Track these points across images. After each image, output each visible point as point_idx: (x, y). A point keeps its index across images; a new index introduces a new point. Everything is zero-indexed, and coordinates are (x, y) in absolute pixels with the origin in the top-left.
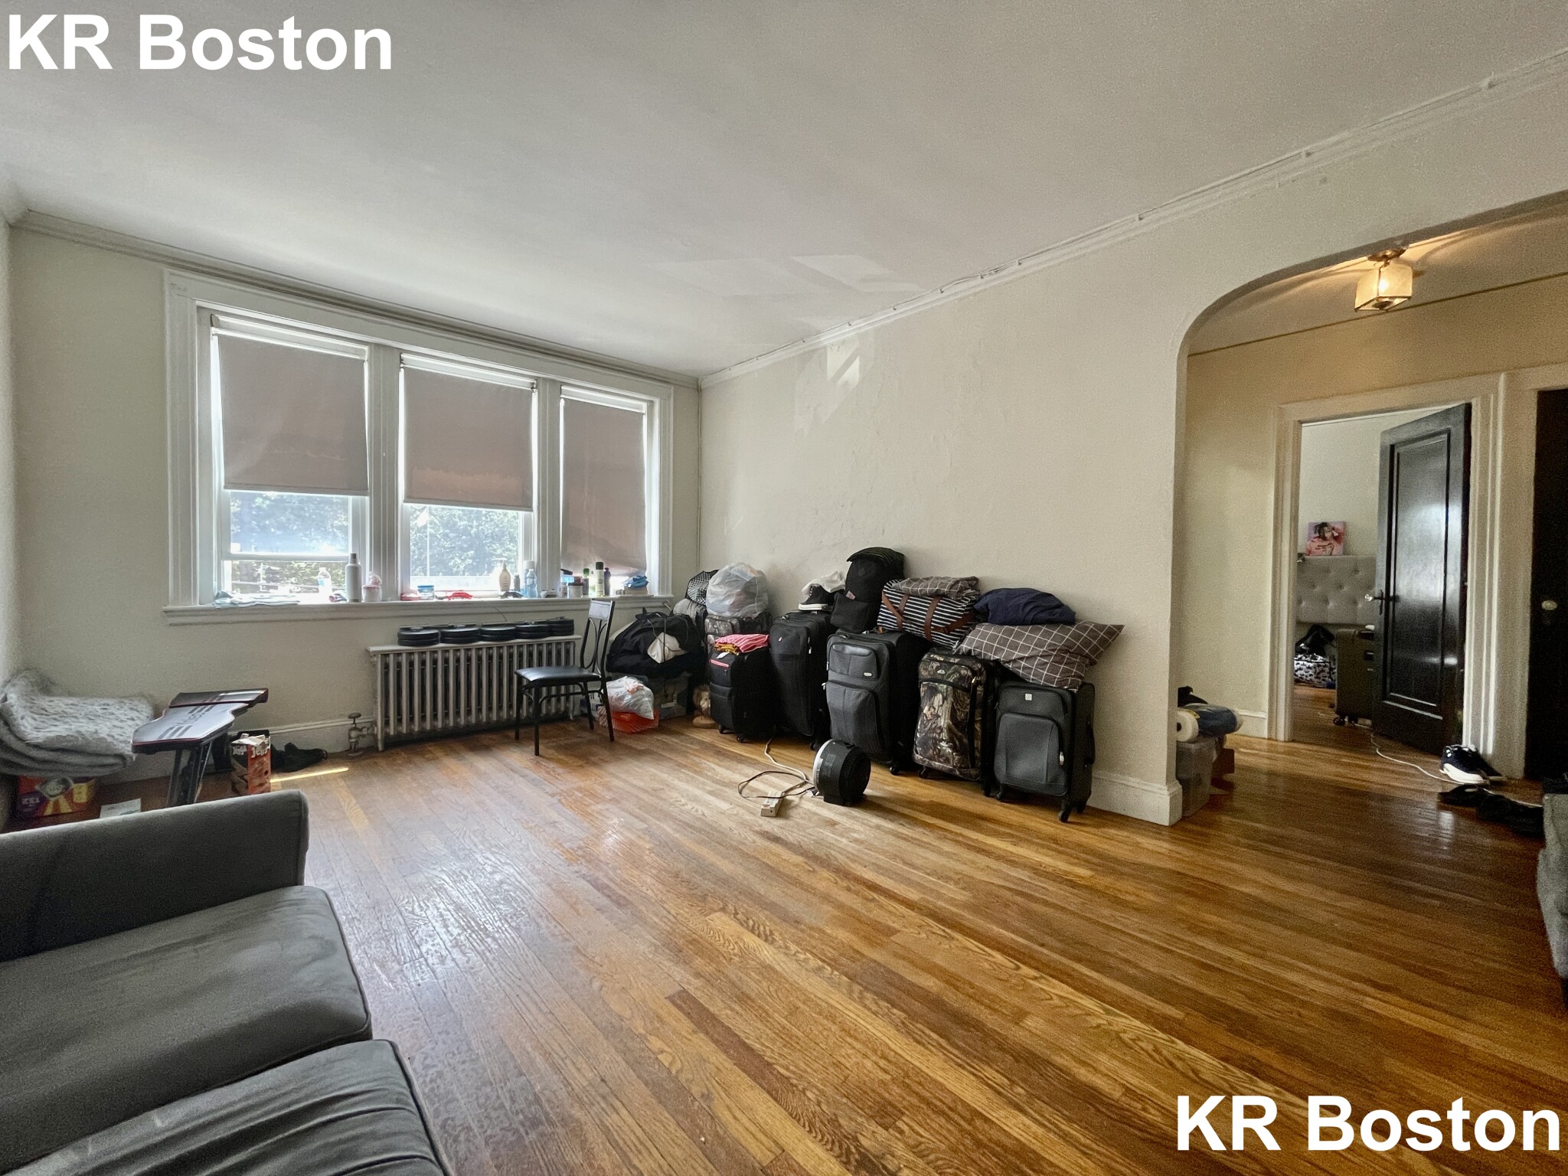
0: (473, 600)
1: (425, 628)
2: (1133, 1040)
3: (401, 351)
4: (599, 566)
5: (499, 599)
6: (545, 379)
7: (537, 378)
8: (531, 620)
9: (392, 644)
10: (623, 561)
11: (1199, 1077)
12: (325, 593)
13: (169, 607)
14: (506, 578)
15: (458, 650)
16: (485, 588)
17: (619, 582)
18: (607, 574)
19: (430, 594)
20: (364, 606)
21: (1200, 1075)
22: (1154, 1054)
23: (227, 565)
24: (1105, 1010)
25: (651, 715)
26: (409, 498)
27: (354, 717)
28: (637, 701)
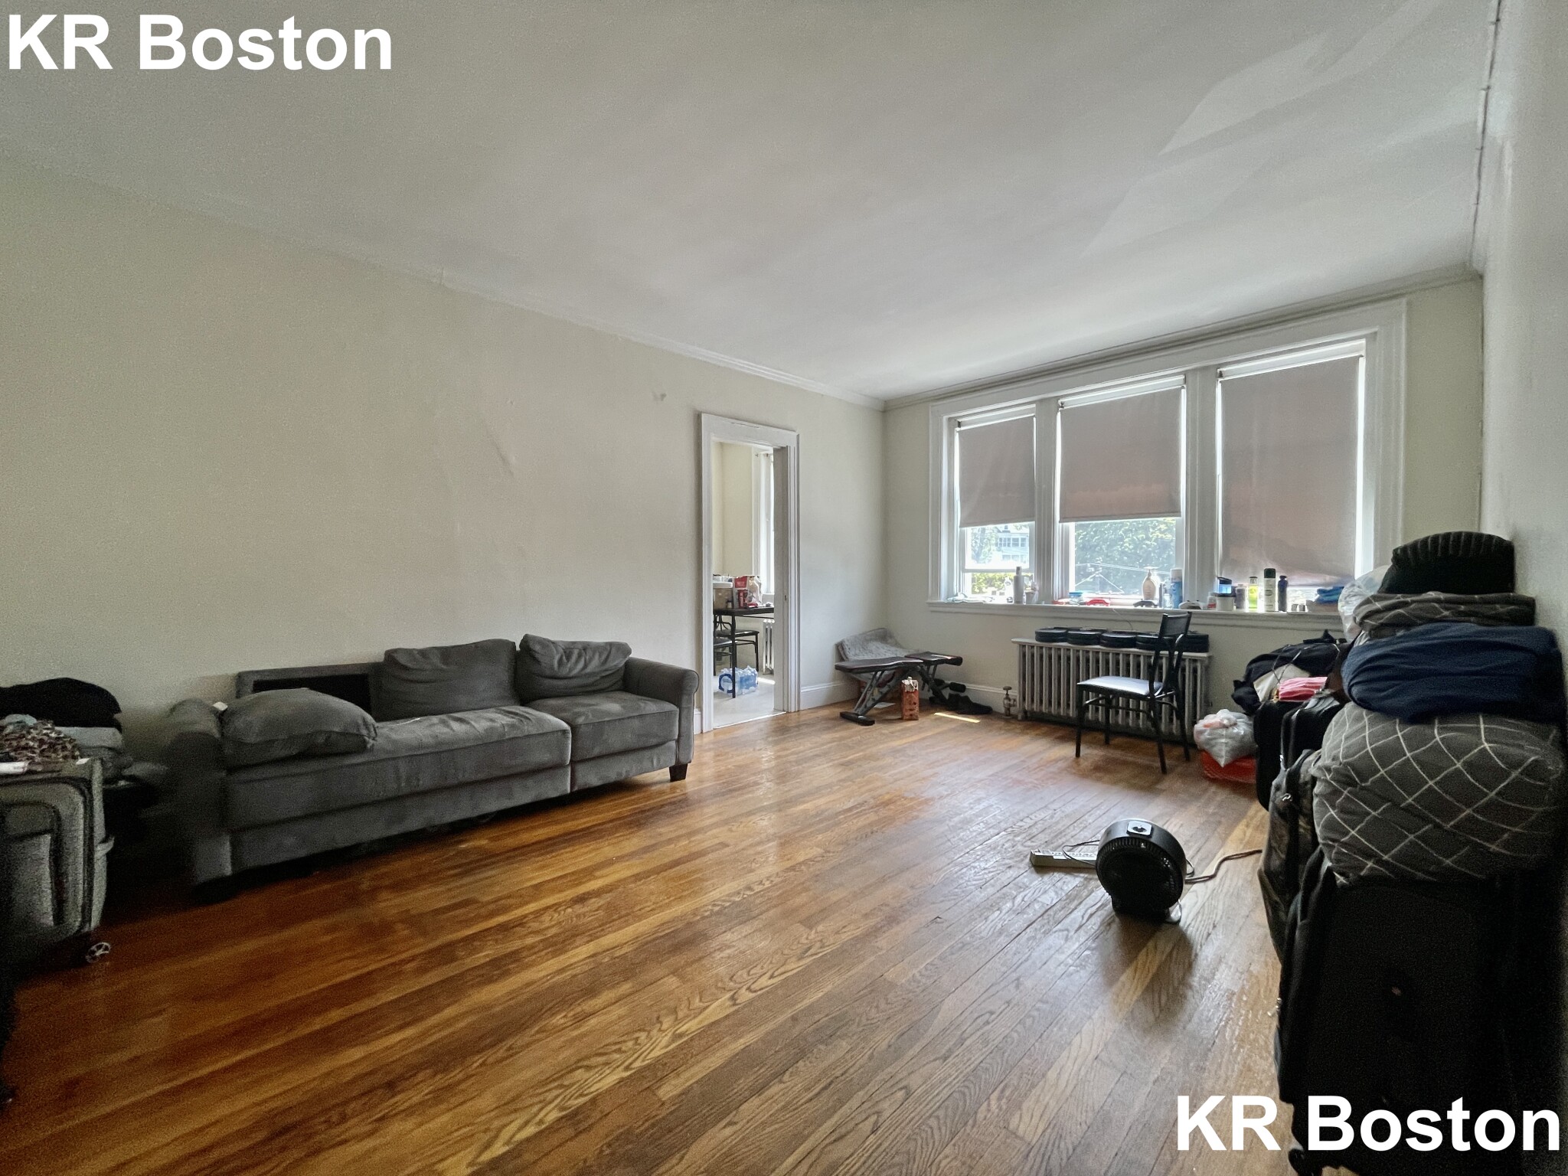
0: (1110, 607)
1: (1055, 628)
2: (637, 1038)
3: (1058, 398)
4: (1270, 574)
5: (1133, 607)
6: (1195, 370)
7: (1185, 373)
9: (1030, 638)
10: (1309, 566)
11: (581, 1067)
12: (1004, 596)
13: (929, 601)
14: (1149, 587)
15: (1078, 651)
16: (1125, 600)
17: (1302, 595)
18: (1283, 585)
19: (1076, 600)
20: (1025, 607)
21: (583, 1070)
22: (617, 1047)
23: (968, 576)
24: (681, 1036)
25: (1222, 762)
26: (1063, 519)
27: (1008, 689)
28: (1212, 739)
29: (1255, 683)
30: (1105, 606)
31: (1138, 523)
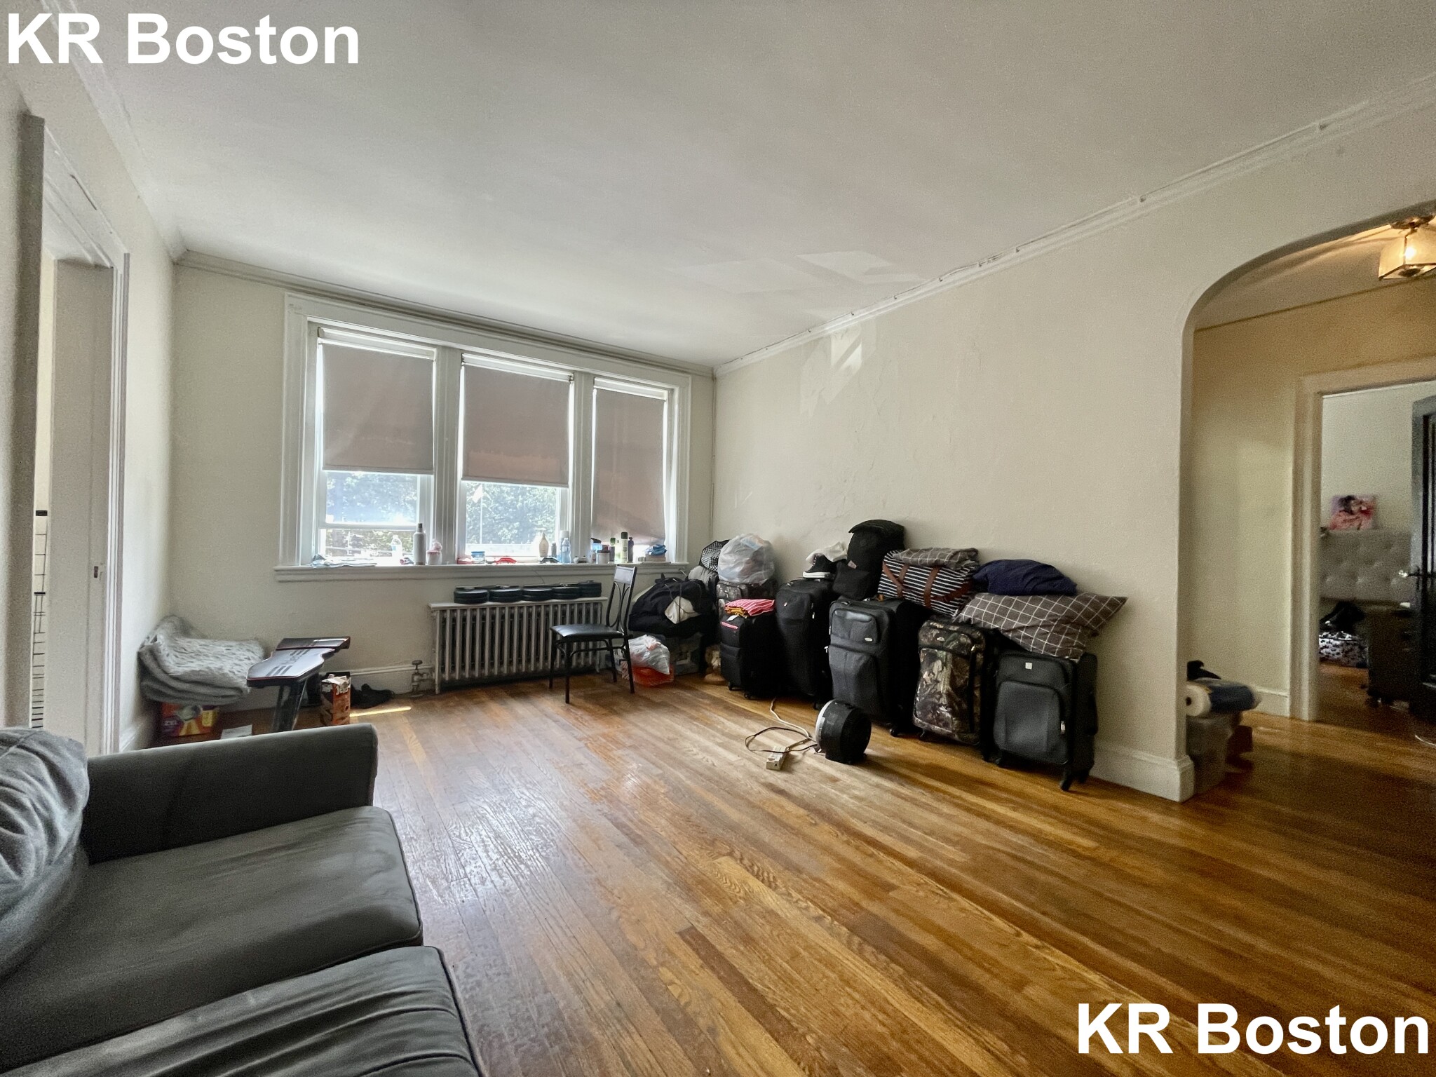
0: (516, 564)
1: (476, 589)
3: (463, 351)
4: (624, 535)
5: (538, 564)
6: (581, 373)
7: (574, 372)
8: (565, 583)
9: (449, 601)
10: (644, 530)
12: (398, 556)
14: (544, 545)
16: (527, 554)
17: (641, 550)
18: (631, 543)
19: (482, 559)
20: (427, 568)
23: (323, 533)
25: (667, 671)
26: (466, 476)
27: (417, 663)
28: (655, 657)
29: (666, 614)
30: (510, 564)
31: (517, 488)
